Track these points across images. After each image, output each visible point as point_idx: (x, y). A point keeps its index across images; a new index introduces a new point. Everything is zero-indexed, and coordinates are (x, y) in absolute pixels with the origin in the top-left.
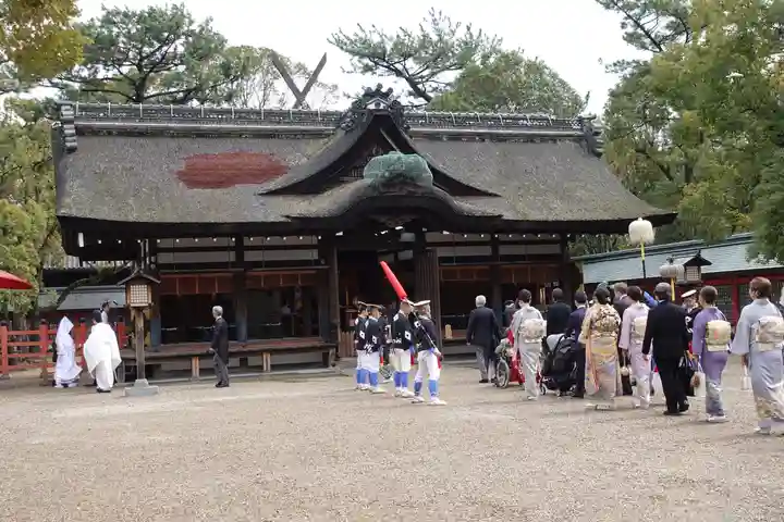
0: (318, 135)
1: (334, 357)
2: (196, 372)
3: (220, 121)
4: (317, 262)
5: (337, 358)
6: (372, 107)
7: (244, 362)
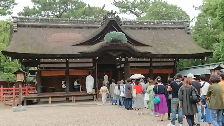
0: (96, 28)
1: (96, 98)
2: (50, 102)
3: (64, 23)
4: (92, 67)
5: (97, 98)
6: (110, 18)
7: (67, 99)
